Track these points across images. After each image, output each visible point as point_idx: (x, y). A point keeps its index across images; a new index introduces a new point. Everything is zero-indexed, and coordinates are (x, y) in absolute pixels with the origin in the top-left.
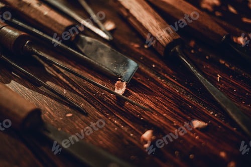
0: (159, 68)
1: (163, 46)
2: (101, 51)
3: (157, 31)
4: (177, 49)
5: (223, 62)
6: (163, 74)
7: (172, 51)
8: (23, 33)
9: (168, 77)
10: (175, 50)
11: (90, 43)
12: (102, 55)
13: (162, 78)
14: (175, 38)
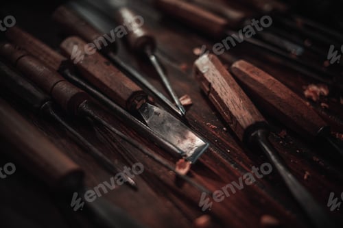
0: (235, 155)
1: (242, 128)
2: (168, 124)
3: (238, 110)
4: (259, 134)
5: (318, 160)
6: (238, 161)
7: (253, 135)
8: (81, 91)
9: (244, 166)
10: (257, 134)
11: (157, 114)
12: (169, 129)
13: (236, 166)
14: (258, 120)
